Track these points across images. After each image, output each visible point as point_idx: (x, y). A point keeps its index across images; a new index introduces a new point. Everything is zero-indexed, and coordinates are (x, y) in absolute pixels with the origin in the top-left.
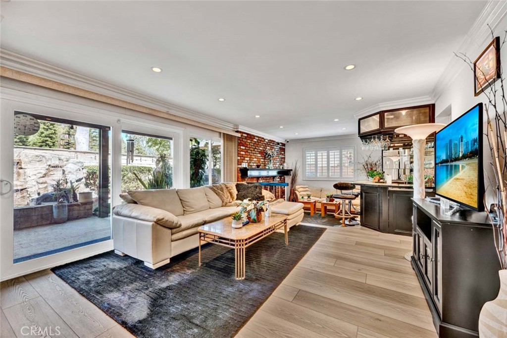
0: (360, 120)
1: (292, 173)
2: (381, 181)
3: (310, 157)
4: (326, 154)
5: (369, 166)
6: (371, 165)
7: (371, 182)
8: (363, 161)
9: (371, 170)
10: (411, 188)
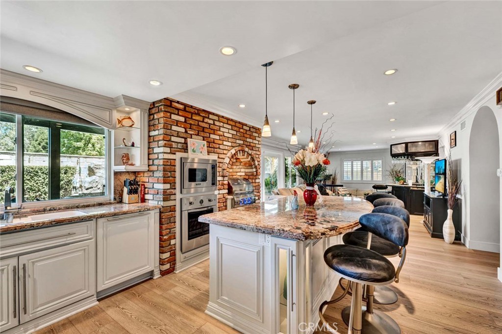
0: (391, 146)
1: (331, 177)
2: (405, 183)
3: (347, 165)
4: (360, 163)
5: (394, 173)
6: (396, 172)
7: (397, 184)
8: (389, 169)
9: (397, 176)
10: (424, 188)
